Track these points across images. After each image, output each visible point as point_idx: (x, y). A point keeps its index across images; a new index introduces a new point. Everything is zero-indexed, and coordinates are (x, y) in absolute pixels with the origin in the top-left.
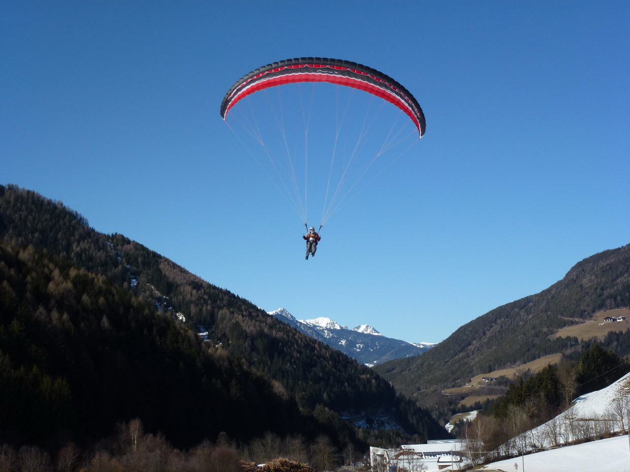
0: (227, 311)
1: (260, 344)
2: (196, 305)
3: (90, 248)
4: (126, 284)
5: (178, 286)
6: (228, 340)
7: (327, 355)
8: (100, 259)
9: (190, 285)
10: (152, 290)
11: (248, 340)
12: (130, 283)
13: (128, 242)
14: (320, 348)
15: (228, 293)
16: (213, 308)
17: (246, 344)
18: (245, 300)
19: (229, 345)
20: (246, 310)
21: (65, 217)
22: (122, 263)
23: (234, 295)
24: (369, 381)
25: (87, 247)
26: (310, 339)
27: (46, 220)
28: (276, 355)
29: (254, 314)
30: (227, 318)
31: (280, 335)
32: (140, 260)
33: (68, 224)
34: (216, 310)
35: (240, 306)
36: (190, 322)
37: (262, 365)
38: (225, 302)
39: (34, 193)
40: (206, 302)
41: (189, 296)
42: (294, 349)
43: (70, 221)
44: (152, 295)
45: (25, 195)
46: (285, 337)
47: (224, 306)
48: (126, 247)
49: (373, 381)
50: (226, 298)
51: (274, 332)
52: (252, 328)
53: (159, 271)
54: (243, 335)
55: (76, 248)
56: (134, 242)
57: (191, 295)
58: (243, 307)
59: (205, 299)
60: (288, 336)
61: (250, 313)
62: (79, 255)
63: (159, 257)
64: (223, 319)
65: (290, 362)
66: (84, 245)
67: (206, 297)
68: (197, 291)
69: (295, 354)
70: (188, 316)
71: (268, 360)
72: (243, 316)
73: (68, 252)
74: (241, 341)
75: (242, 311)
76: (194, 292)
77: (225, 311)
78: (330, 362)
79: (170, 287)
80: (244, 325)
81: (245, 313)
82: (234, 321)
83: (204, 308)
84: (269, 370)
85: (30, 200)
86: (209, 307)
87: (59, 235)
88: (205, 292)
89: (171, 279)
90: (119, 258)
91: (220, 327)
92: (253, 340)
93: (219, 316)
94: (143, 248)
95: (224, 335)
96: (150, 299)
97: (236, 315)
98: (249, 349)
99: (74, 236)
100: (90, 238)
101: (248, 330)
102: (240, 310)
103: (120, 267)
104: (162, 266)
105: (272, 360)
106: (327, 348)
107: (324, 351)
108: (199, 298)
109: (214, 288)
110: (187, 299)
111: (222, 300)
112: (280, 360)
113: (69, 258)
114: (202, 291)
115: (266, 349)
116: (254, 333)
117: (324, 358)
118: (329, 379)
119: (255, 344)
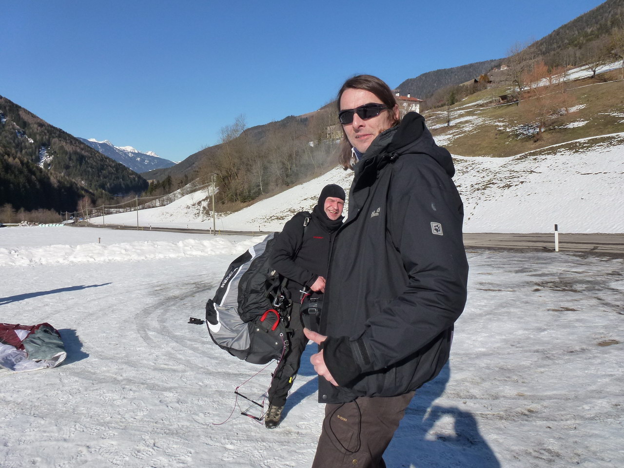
1: (74, 157)
2: (40, 135)
5: (29, 125)
6: (57, 155)
7: (113, 165)
9: (37, 124)
10: (14, 125)
11: (67, 155)
14: (109, 161)
15: (60, 130)
16: (49, 138)
17: (67, 157)
18: (70, 135)
19: (57, 157)
20: (69, 140)
23: (64, 132)
24: (134, 178)
26: (104, 156)
28: (83, 163)
29: (73, 142)
30: (57, 143)
31: (86, 154)
32: (7, 108)
34: (51, 139)
36: (36, 144)
37: (75, 168)
38: (57, 135)
40: (45, 134)
42: (94, 161)
44: (14, 128)
46: (89, 155)
47: (56, 137)
50: (58, 133)
51: (83, 152)
52: (70, 149)
53: (19, 115)
54: (66, 153)
56: (5, 98)
57: (37, 130)
58: (67, 138)
60: (92, 154)
61: (71, 142)
63: (20, 107)
64: (55, 143)
65: (91, 167)
67: (46, 131)
68: (41, 128)
69: (94, 164)
70: (35, 141)
71: (78, 165)
72: (66, 143)
74: (64, 155)
76: (39, 128)
77: (56, 140)
79: (25, 125)
80: (66, 147)
82: (61, 145)
83: (44, 138)
84: (79, 170)
86: (47, 137)
89: (25, 120)
91: (53, 147)
92: (70, 155)
93: (53, 142)
94: (10, 102)
95: (55, 152)
96: (12, 130)
97: (62, 142)
98: (68, 160)
101: (67, 150)
102: (65, 139)
104: (20, 113)
105: (80, 166)
106: (114, 161)
107: (111, 163)
108: (42, 131)
109: (52, 127)
110: (35, 132)
111: (55, 133)
112: (85, 166)
114: (44, 127)
115: (77, 160)
116: (71, 152)
117: (110, 167)
118: (112, 176)
119: (72, 157)
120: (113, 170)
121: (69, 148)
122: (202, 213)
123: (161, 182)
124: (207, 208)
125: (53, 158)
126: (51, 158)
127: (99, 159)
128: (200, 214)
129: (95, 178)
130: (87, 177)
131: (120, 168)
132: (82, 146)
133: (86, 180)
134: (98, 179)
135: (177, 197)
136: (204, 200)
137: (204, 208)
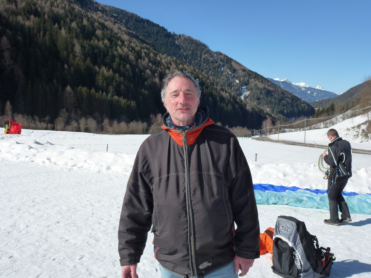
1: (263, 92)
2: (243, 77)
3: (208, 57)
4: (219, 70)
5: (237, 70)
7: (290, 97)
8: (211, 60)
9: (241, 70)
10: (228, 72)
11: (259, 90)
12: (221, 69)
13: (222, 54)
14: (287, 94)
15: (256, 73)
16: (249, 78)
17: (259, 92)
18: (262, 76)
19: (253, 92)
21: (200, 45)
22: (219, 62)
23: (258, 74)
24: (305, 107)
25: (207, 56)
26: (284, 90)
27: (194, 46)
28: (269, 96)
29: (264, 81)
31: (271, 89)
32: (225, 61)
33: (201, 48)
34: (250, 79)
35: (259, 78)
36: (240, 83)
37: (263, 99)
38: (253, 76)
39: (190, 37)
40: (246, 76)
41: (241, 74)
42: (277, 94)
43: (202, 47)
44: (228, 74)
45: (187, 38)
46: (274, 89)
47: (253, 78)
48: (221, 56)
49: (306, 107)
50: (254, 75)
53: (231, 65)
54: (258, 89)
55: (203, 56)
56: (224, 54)
58: (260, 78)
59: (246, 75)
60: (275, 89)
61: (262, 81)
62: (204, 59)
63: (232, 60)
64: (252, 82)
65: (274, 99)
66: (206, 55)
67: (247, 74)
68: (244, 72)
69: (276, 96)
70: (240, 81)
71: (266, 97)
73: (201, 58)
74: (257, 91)
75: (259, 80)
76: (243, 72)
77: (252, 80)
78: (290, 99)
79: (234, 71)
81: (260, 81)
82: (255, 83)
83: (245, 79)
84: (266, 101)
85: (189, 39)
86: (247, 78)
87: (198, 52)
88: (246, 73)
89: (235, 68)
90: (218, 60)
91: (251, 85)
92: (261, 90)
93: (250, 81)
94: (227, 56)
95: (252, 88)
96: (227, 75)
97: (256, 81)
98: (259, 93)
99: (203, 52)
100: (208, 52)
101: (259, 86)
102: (259, 79)
103: (218, 63)
104: (232, 63)
105: (267, 98)
106: (290, 94)
107: (288, 95)
108: (244, 75)
109: (251, 71)
111: (252, 76)
112: (270, 98)
113: (200, 60)
114: (246, 72)
115: (265, 94)
116: (262, 88)
117: (288, 98)
118: (288, 105)
119: (262, 92)
120: (289, 101)
121: (261, 85)
122: (361, 135)
123: (325, 109)
124: (366, 130)
125: (250, 93)
126: (249, 92)
127: (281, 92)
128: (359, 135)
129: (276, 106)
130: (271, 105)
131: (295, 99)
132: (269, 83)
133: (270, 107)
134: (278, 107)
135: (339, 121)
136: (363, 124)
137: (363, 131)
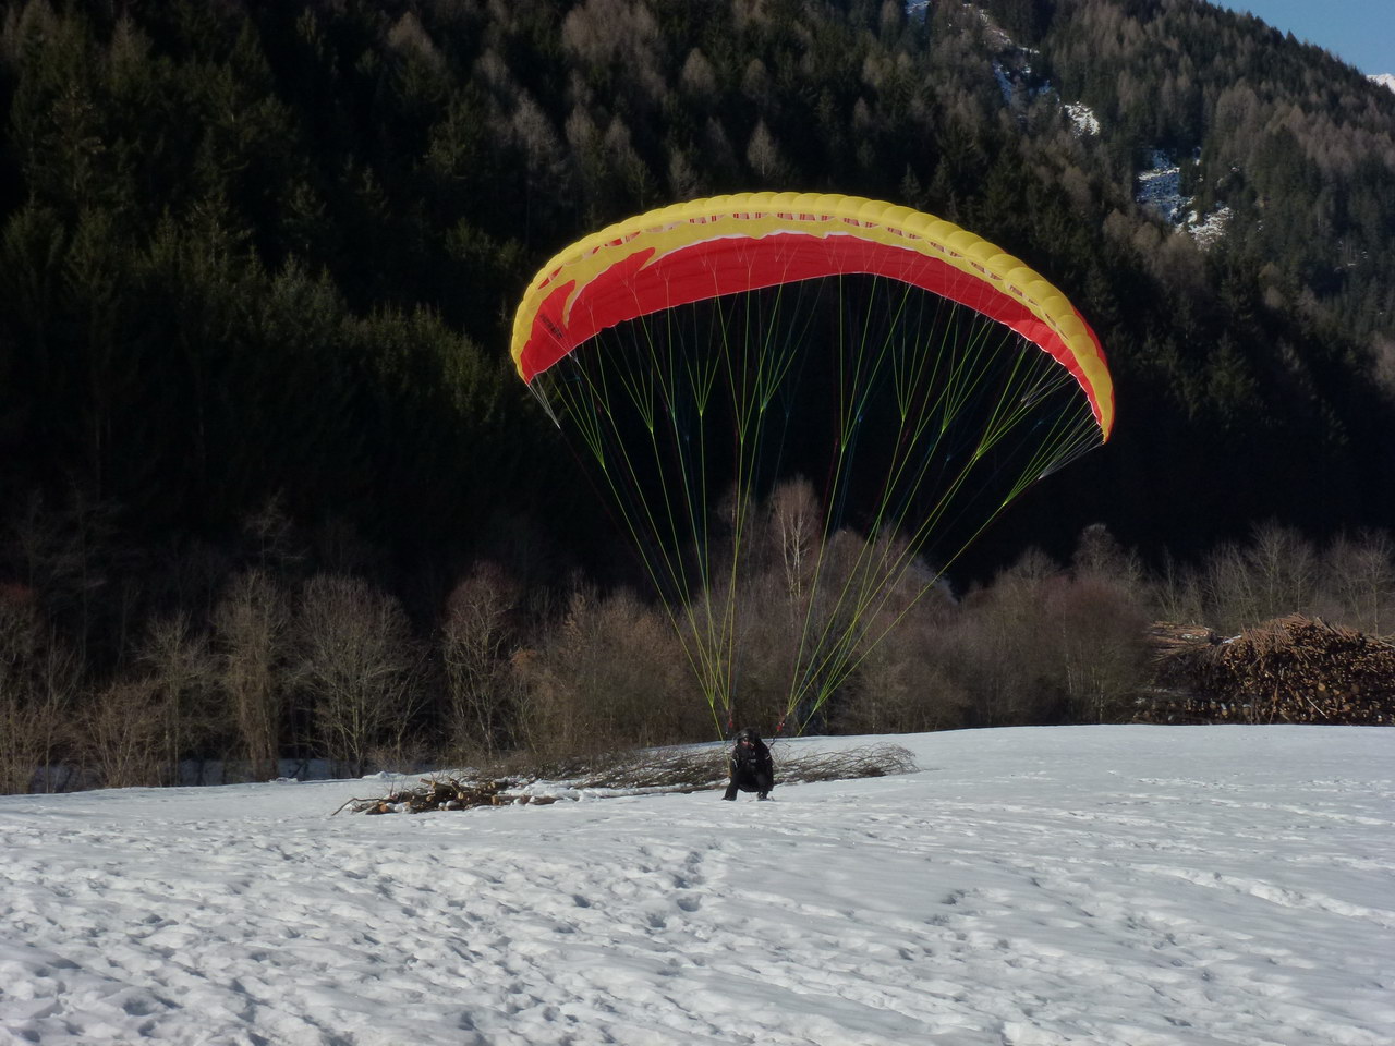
0: (1249, 92)
1: (1365, 208)
2: (1139, 74)
4: (888, 8)
6: (1254, 197)
10: (980, 27)
11: (1323, 196)
12: (902, 3)
15: (1253, 26)
16: (1198, 82)
17: (1318, 210)
18: (1317, 51)
19: (1256, 214)
20: (1319, 86)
23: (1276, 34)
29: (1347, 100)
30: (1250, 115)
34: (1208, 91)
35: (1299, 71)
36: (1116, 137)
38: (1241, 61)
40: (1171, 62)
41: (1110, 43)
44: (980, 47)
47: (1239, 75)
50: (1246, 45)
52: (1340, 152)
54: (1308, 178)
57: (1120, 39)
58: (1308, 77)
59: (1169, 52)
61: (1334, 98)
64: (1234, 120)
67: (1173, 44)
68: (1142, 23)
70: (1109, 115)
72: (1307, 108)
74: (1300, 200)
75: (1303, 89)
76: (1131, 27)
77: (1240, 95)
79: (1044, 14)
80: (1311, 141)
81: (1313, 97)
82: (1272, 128)
83: (1167, 86)
86: (1183, 82)
88: (1168, 24)
91: (1225, 149)
92: (1341, 197)
93: (1220, 112)
95: (1238, 180)
96: (974, 59)
97: (1281, 107)
98: (1326, 226)
101: (1322, 159)
102: (1296, 86)
110: (1105, 55)
111: (1230, 52)
114: (1160, 21)
116: (1348, 169)
119: (1351, 208)
121: (1329, 146)
125: (1229, 225)
126: (1215, 225)
